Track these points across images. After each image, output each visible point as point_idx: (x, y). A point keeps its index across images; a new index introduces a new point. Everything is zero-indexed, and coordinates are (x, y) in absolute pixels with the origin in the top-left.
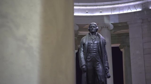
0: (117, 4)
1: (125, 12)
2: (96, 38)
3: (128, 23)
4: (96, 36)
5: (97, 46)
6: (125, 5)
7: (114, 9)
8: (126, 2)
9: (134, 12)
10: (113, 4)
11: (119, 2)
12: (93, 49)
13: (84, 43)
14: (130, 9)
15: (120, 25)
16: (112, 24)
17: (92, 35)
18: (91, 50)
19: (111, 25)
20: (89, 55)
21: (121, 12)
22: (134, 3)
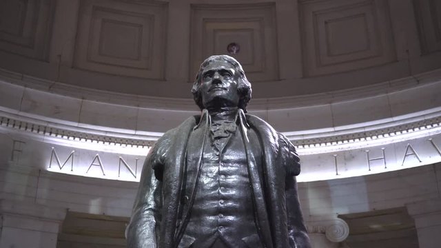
0: (357, 136)
1: (395, 165)
2: (234, 133)
3: (411, 211)
4: (238, 123)
5: (245, 176)
6: (391, 138)
7: (345, 159)
8: (394, 128)
9: (434, 164)
10: (342, 136)
11: (367, 130)
12: (215, 188)
13: (163, 159)
14: (414, 154)
15: (375, 226)
16: (340, 216)
17: (214, 118)
18: (202, 200)
19: (339, 221)
20: (191, 227)
21: (378, 169)
22: (427, 131)
